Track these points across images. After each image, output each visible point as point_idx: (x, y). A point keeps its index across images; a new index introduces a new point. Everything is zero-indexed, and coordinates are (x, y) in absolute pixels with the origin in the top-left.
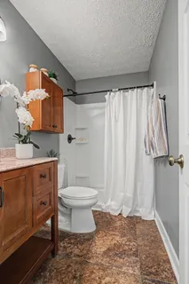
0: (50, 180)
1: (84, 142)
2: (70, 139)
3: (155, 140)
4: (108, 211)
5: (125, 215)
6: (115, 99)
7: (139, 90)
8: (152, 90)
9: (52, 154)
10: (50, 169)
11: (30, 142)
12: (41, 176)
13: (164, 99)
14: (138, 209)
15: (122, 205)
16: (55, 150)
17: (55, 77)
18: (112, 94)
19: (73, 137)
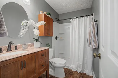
0: (46, 56)
1: (62, 39)
2: (56, 38)
3: (92, 41)
4: (71, 69)
5: (79, 72)
6: (75, 22)
7: (85, 17)
8: (92, 17)
9: (48, 45)
10: (45, 52)
11: (39, 41)
12: (42, 55)
13: (97, 22)
14: (85, 70)
15: (77, 67)
16: (50, 43)
17: (50, 14)
18: (73, 19)
19: (58, 37)
